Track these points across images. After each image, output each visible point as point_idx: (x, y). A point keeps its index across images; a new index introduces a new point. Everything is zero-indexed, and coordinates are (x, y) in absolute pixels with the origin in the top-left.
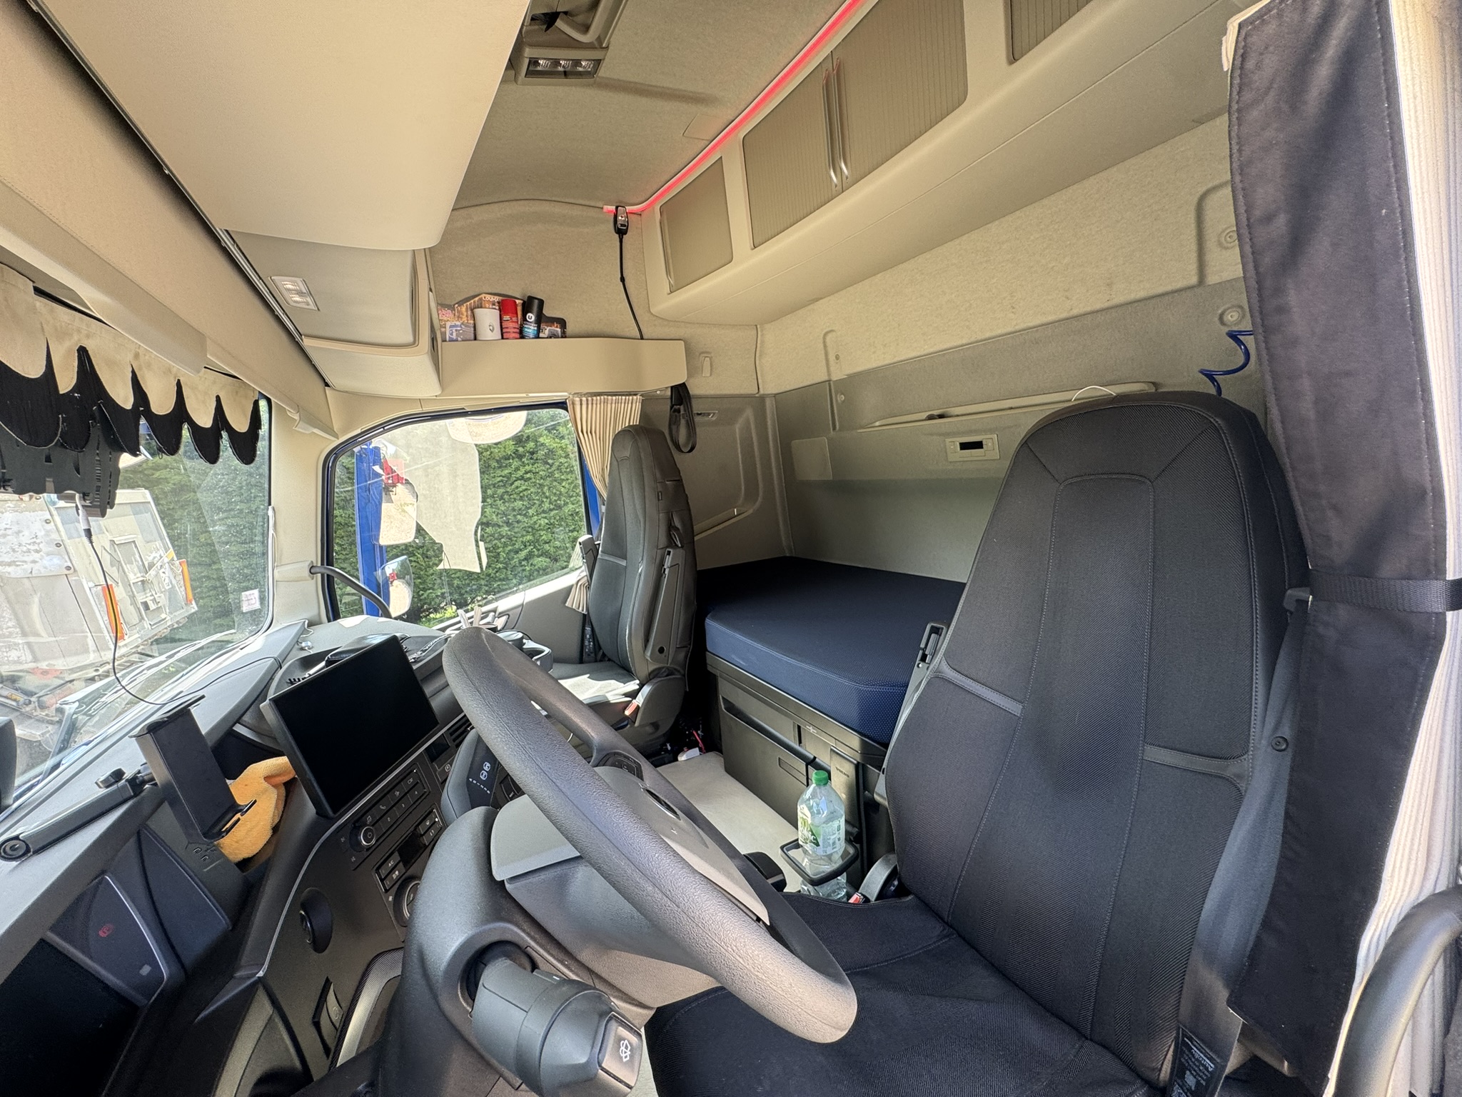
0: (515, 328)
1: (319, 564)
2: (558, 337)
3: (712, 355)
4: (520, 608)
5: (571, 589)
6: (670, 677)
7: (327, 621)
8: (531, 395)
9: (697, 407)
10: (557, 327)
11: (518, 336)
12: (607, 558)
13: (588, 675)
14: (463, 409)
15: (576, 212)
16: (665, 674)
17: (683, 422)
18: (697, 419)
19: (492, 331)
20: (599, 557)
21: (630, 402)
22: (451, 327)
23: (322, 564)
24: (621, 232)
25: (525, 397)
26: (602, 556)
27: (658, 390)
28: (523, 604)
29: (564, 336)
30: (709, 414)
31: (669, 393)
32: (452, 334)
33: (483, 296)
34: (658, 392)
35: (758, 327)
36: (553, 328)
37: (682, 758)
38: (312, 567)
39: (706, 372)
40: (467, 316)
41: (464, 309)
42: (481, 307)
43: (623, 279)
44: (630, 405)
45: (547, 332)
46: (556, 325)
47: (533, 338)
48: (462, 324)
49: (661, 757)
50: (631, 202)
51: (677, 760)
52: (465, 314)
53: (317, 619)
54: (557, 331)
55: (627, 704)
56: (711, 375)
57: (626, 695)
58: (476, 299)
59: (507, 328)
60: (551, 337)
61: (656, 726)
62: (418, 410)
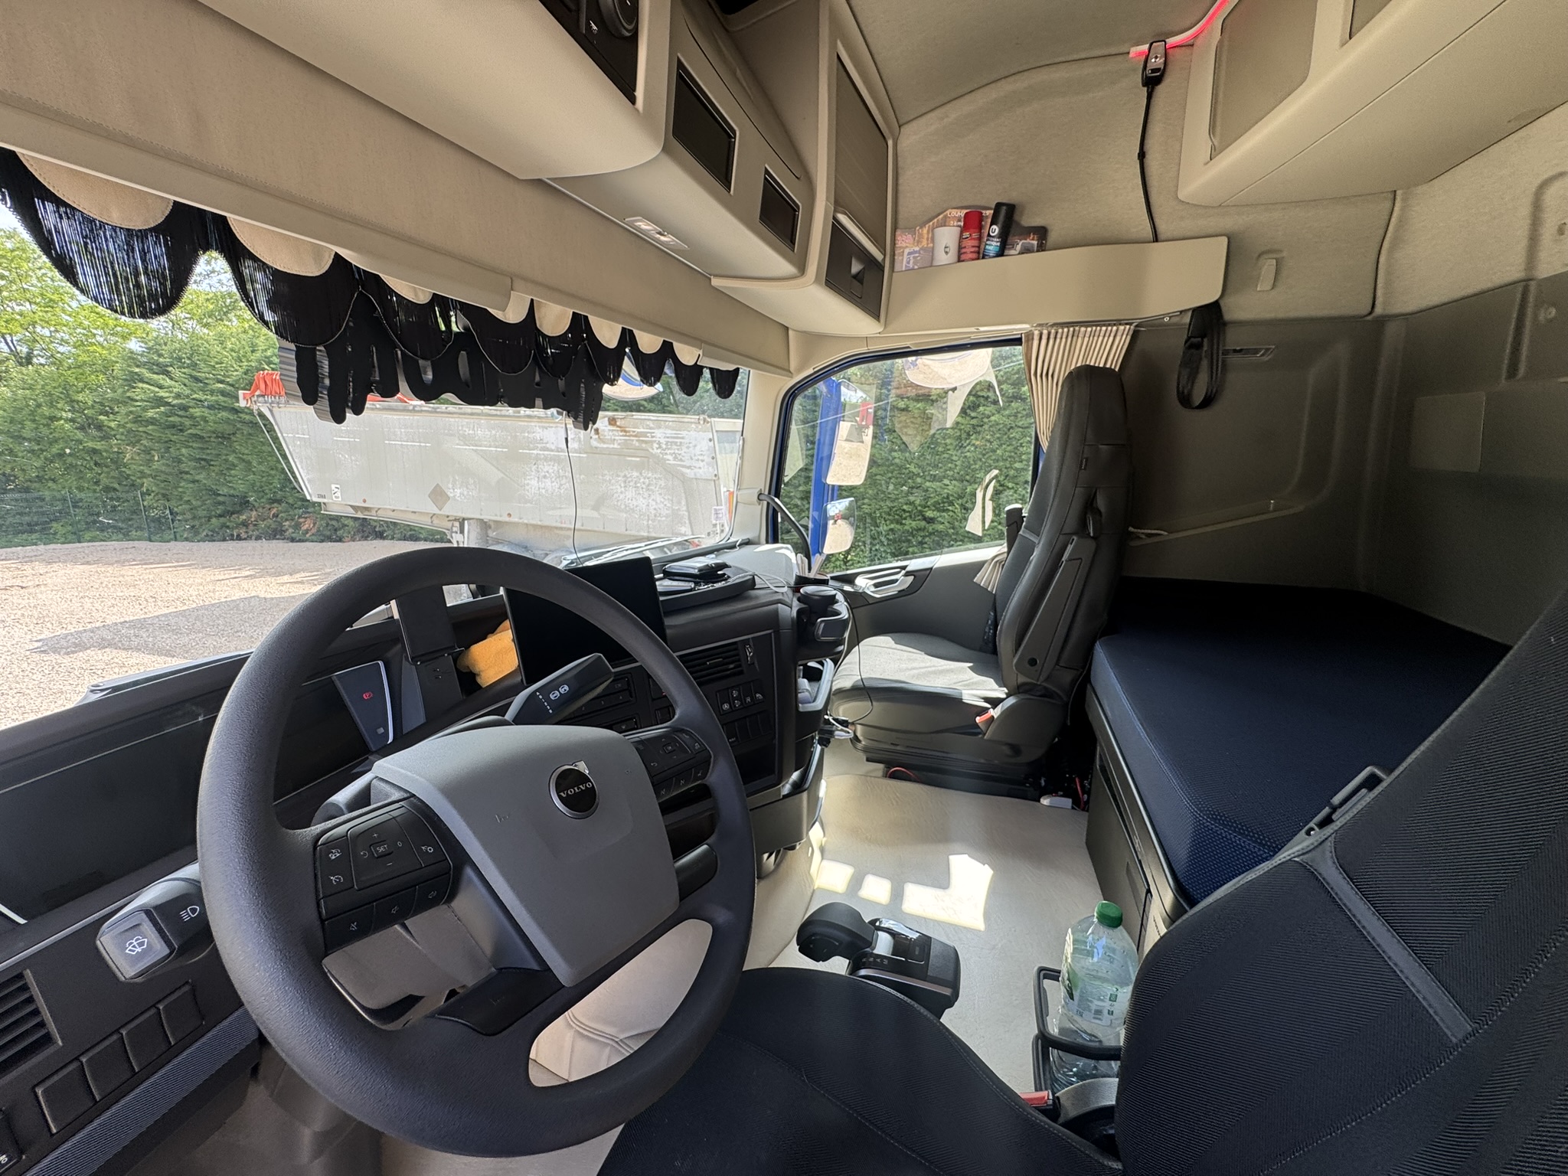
0: (973, 247)
1: (767, 493)
2: (1033, 252)
3: (1284, 254)
4: (928, 572)
5: (983, 565)
6: (1046, 699)
7: (765, 542)
8: (982, 329)
9: (1233, 339)
10: (1033, 239)
11: (975, 256)
12: (1027, 536)
13: (971, 664)
14: (908, 347)
15: (1088, 69)
16: (1039, 693)
17: (1205, 363)
18: (1233, 359)
19: (947, 253)
20: (1021, 533)
21: (1112, 335)
22: (909, 254)
23: (769, 493)
24: (1152, 81)
25: (974, 332)
26: (1024, 532)
27: (1165, 315)
28: (931, 569)
29: (1041, 248)
30: (1256, 351)
31: (1187, 319)
32: (908, 262)
33: (948, 212)
34: (1166, 319)
35: (1399, 193)
36: (1028, 241)
37: (1045, 801)
38: (761, 494)
39: (1265, 284)
40: (928, 239)
41: (925, 231)
42: (945, 226)
43: (1142, 155)
44: (1111, 338)
45: (1019, 247)
46: (1032, 236)
47: (994, 257)
48: (921, 249)
49: (1022, 788)
50: (1176, 29)
51: (1039, 801)
52: (926, 236)
53: (756, 540)
54: (1033, 244)
55: (983, 711)
56: (1274, 287)
57: (987, 700)
58: (941, 217)
59: (965, 247)
60: (1023, 253)
61: (1016, 750)
62: (864, 350)
